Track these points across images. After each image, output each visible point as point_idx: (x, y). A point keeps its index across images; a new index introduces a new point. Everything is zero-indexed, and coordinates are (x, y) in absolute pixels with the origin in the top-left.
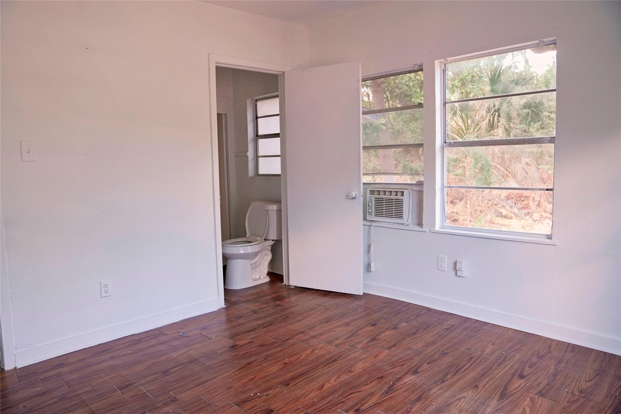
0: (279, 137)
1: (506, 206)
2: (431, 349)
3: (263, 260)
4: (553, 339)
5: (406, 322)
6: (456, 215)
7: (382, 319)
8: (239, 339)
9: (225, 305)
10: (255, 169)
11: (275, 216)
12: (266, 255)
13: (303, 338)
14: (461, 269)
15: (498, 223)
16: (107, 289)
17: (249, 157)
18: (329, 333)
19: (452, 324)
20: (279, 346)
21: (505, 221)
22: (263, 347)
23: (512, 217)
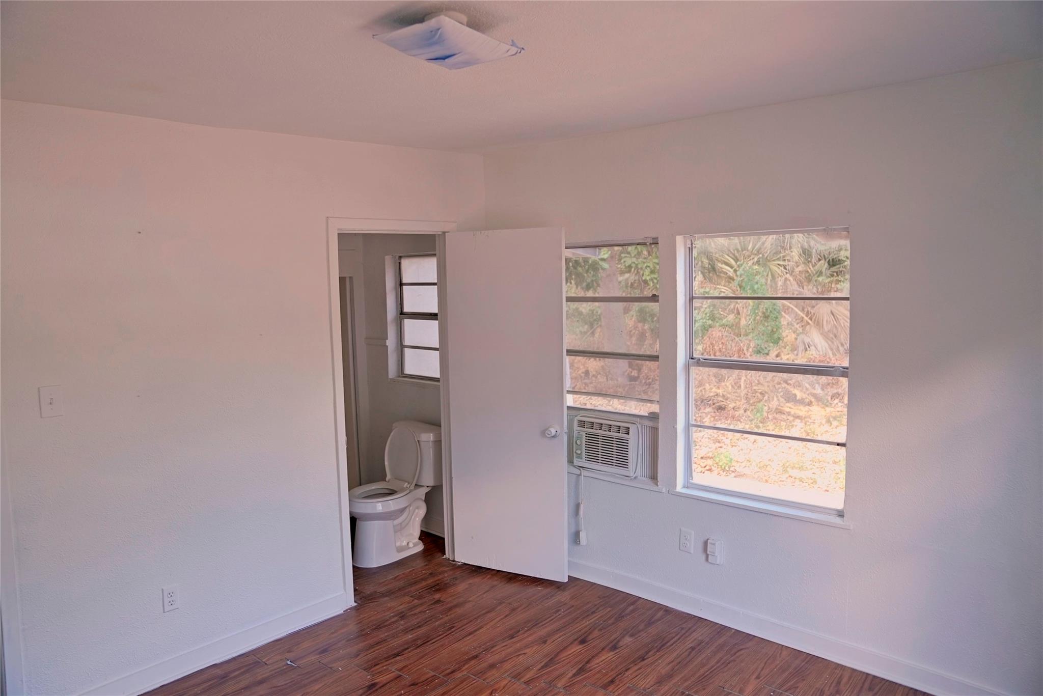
0: (437, 320)
1: (804, 383)
2: (667, 688)
3: (412, 515)
4: (846, 666)
5: (631, 636)
6: (722, 399)
7: (595, 629)
8: (379, 672)
9: (355, 602)
10: (398, 365)
11: (431, 450)
12: (418, 508)
13: (477, 668)
14: (714, 553)
15: (789, 414)
16: (173, 598)
17: (389, 347)
18: (515, 658)
19: (700, 638)
20: (440, 685)
21: (800, 410)
22: (417, 686)
23: (811, 402)
